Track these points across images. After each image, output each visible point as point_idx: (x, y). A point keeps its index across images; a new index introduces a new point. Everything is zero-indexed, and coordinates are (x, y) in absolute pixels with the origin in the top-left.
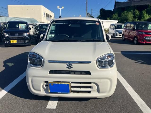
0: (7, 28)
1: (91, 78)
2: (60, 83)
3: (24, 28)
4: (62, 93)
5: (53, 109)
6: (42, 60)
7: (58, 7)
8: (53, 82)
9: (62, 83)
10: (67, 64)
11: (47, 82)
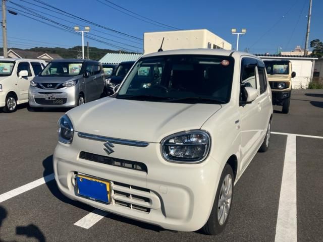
0: (117, 75)
1: (146, 180)
2: (94, 180)
3: (146, 74)
4: (96, 201)
5: (83, 229)
6: (72, 130)
7: (234, 30)
8: (85, 176)
9: (98, 181)
10: (104, 143)
11: (76, 173)
